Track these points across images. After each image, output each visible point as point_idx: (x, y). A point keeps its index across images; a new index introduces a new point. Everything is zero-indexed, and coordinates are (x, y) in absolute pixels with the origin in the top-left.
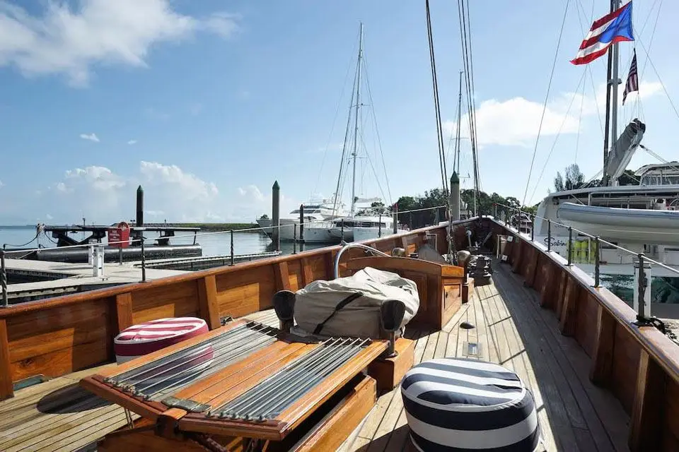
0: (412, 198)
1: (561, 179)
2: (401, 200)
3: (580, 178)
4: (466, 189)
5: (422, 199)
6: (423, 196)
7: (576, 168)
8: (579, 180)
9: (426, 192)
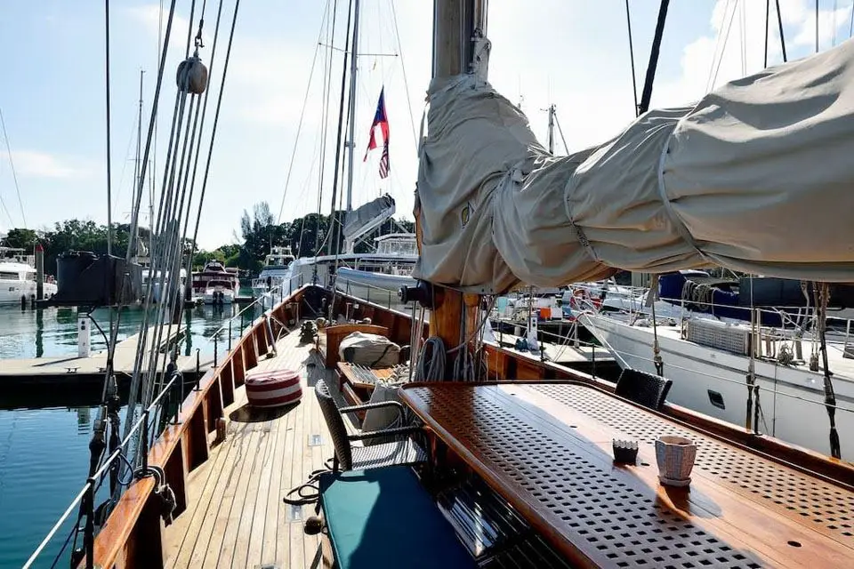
0: (33, 231)
1: (248, 218)
2: (11, 234)
3: (270, 219)
4: (121, 224)
5: (51, 234)
6: (53, 230)
7: (266, 207)
8: (269, 222)
9: (57, 223)
